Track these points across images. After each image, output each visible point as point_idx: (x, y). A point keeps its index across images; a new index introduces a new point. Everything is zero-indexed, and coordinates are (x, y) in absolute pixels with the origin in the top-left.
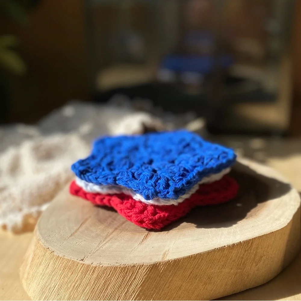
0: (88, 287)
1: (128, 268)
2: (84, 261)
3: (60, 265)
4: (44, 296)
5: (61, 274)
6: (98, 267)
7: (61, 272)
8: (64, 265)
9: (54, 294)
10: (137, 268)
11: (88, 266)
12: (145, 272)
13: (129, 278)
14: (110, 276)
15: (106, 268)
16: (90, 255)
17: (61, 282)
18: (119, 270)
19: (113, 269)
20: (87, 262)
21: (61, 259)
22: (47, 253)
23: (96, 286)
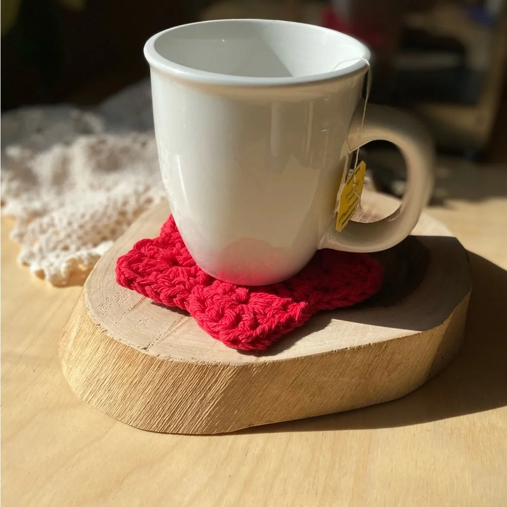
0: (150, 386)
1: (207, 368)
2: (147, 350)
3: (115, 351)
4: (90, 390)
5: (115, 364)
6: (166, 362)
7: (114, 360)
8: (119, 351)
9: (103, 388)
10: (220, 369)
11: (153, 358)
12: (230, 375)
13: (207, 379)
14: (181, 375)
15: (178, 364)
16: (156, 341)
17: (114, 374)
18: (194, 369)
19: (187, 367)
20: (152, 352)
21: (116, 343)
22: (97, 332)
23: (161, 386)
